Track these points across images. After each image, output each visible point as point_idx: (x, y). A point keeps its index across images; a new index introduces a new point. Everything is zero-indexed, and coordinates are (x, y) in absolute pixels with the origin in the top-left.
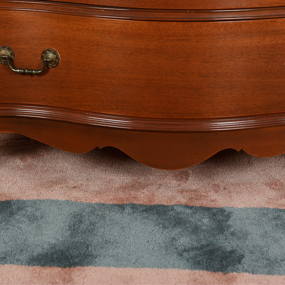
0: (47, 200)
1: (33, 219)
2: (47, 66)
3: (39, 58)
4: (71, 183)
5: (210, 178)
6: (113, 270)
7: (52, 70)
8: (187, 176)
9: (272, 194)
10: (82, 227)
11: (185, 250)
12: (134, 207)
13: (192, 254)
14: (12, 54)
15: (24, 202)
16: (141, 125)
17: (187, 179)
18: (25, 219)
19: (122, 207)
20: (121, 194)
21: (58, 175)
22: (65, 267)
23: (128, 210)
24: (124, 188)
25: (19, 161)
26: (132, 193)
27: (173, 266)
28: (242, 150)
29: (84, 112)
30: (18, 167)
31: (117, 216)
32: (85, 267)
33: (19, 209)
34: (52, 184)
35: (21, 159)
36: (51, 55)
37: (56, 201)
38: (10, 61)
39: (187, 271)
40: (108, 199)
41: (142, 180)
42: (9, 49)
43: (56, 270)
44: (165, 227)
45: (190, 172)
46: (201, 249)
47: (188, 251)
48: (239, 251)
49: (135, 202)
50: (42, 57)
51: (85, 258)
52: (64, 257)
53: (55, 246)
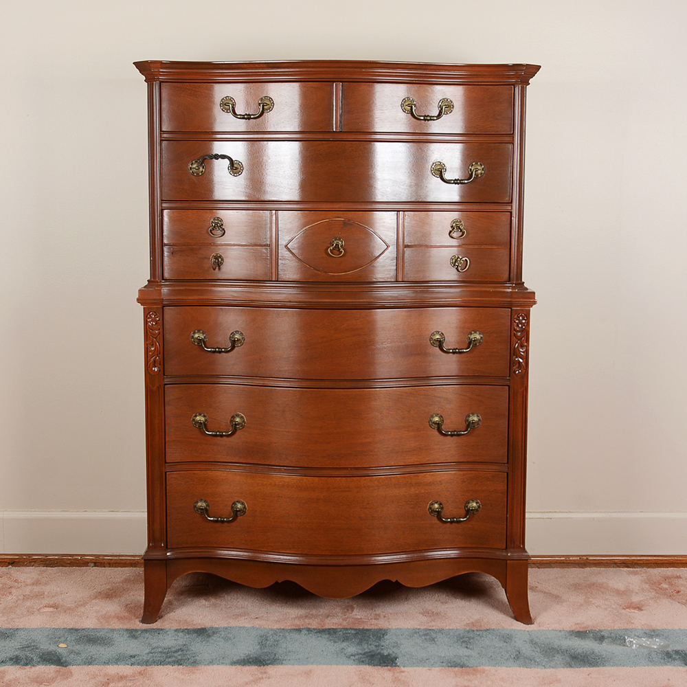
0: (236, 627)
1: (227, 639)
2: (236, 513)
3: (230, 508)
4: (253, 616)
5: (372, 609)
6: (296, 667)
7: (240, 518)
8: (353, 609)
9: (424, 619)
10: (268, 643)
11: (352, 655)
12: (309, 630)
13: (357, 657)
14: (207, 505)
15: (217, 628)
16: (314, 561)
17: (353, 611)
18: (221, 640)
19: (299, 630)
20: (297, 622)
21: (241, 611)
22: (260, 666)
23: (304, 632)
24: (300, 618)
25: (204, 601)
26: (306, 620)
27: (343, 664)
28: (397, 581)
29: (267, 552)
30: (204, 605)
31: (295, 636)
32: (276, 666)
33: (214, 633)
34: (237, 616)
35: (206, 600)
36: (239, 506)
37: (244, 627)
38: (205, 511)
39: (355, 666)
40: (288, 625)
41: (314, 612)
42: (205, 502)
43: (254, 668)
44: (335, 642)
45: (355, 606)
46: (364, 654)
47: (354, 656)
48: (394, 655)
49: (309, 627)
50: (232, 507)
51: (274, 661)
52: (257, 661)
53: (249, 655)
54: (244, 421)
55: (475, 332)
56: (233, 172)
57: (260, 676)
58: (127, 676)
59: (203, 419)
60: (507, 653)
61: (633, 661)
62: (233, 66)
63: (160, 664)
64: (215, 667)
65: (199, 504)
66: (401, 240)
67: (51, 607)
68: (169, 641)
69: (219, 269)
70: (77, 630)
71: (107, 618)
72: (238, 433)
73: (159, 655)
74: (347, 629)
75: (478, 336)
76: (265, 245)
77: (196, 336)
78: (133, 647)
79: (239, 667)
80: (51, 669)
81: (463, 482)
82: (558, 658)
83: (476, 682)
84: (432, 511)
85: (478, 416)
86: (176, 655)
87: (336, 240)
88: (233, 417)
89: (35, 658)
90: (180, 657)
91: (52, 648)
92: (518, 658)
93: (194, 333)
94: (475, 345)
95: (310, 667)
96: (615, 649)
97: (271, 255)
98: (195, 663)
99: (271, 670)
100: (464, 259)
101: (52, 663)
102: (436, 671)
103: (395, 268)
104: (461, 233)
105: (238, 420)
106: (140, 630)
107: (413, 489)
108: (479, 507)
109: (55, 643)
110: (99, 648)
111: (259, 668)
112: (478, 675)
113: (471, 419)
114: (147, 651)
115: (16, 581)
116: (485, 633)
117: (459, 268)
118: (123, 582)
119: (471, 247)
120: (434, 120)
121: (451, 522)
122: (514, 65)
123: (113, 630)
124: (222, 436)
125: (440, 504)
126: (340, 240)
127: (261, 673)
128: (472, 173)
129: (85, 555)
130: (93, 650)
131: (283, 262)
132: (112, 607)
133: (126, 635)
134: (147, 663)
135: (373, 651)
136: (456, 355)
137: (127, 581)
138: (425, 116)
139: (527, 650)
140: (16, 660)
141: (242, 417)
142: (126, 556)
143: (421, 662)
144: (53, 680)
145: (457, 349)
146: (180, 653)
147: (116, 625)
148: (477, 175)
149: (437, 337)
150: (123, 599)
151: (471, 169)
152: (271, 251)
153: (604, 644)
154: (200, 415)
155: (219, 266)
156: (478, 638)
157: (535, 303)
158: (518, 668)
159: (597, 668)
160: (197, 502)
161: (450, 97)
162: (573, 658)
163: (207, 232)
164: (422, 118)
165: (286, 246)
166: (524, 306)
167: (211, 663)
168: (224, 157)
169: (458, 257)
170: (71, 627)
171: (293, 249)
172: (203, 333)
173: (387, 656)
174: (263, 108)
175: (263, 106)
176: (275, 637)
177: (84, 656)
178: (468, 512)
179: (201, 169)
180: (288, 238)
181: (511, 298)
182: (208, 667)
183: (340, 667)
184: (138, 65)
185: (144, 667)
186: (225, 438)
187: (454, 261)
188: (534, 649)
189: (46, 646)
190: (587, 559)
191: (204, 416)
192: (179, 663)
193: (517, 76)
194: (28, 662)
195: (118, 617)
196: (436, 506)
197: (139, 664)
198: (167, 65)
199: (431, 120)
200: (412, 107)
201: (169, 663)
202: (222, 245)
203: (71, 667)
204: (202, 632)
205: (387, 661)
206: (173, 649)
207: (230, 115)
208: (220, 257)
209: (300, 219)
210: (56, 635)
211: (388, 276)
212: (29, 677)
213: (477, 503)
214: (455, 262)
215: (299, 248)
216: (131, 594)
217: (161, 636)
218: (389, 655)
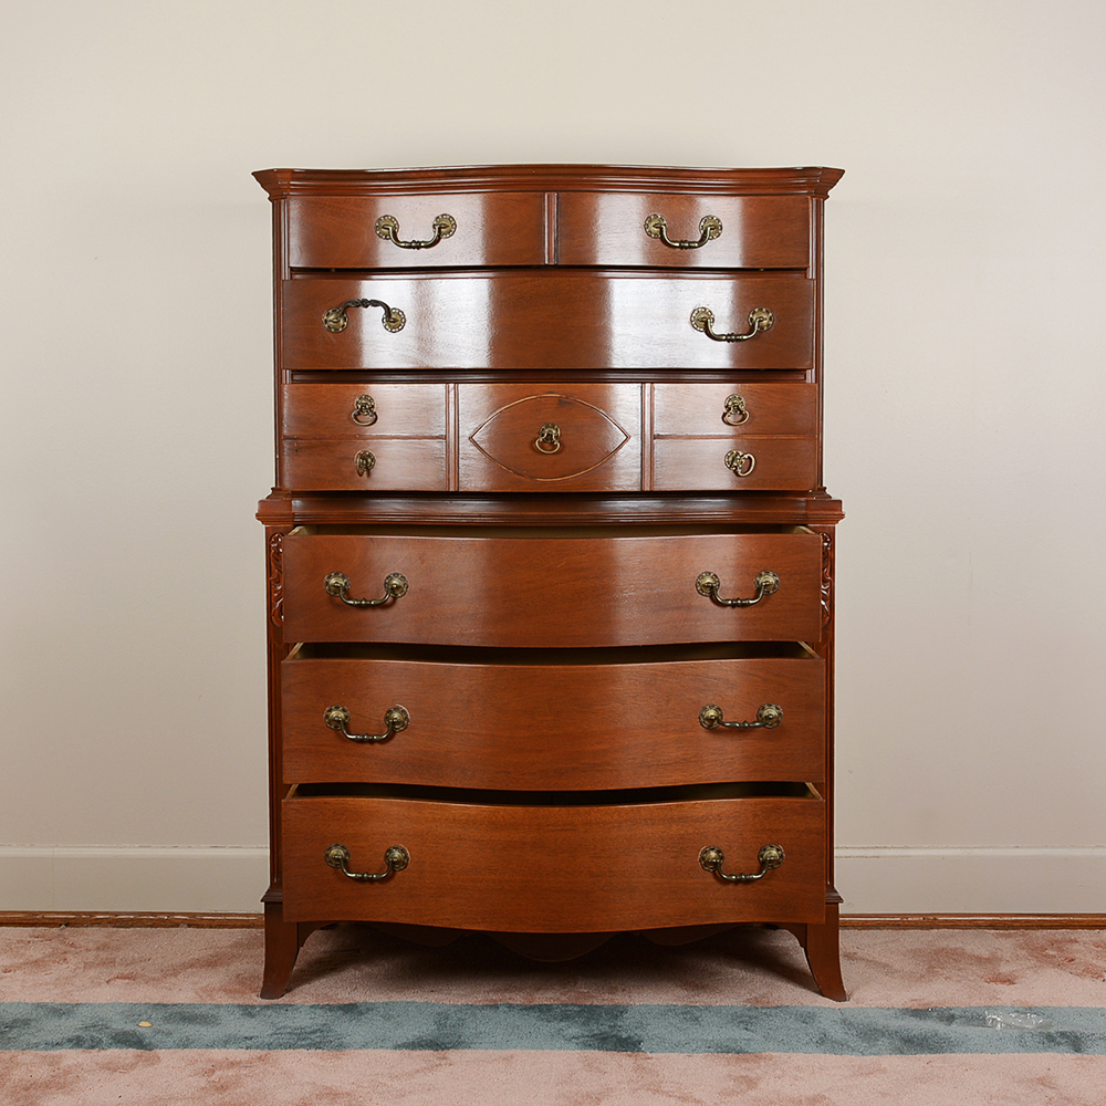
0: (402, 1003)
1: (387, 1017)
2: (393, 866)
3: (382, 859)
6: (491, 1051)
7: (399, 874)
9: (683, 993)
10: (449, 1022)
11: (574, 1038)
12: (510, 1006)
13: (581, 1040)
14: (346, 854)
15: (372, 1004)
17: (576, 983)
18: (379, 1018)
19: (496, 1007)
20: (493, 996)
22: (437, 1050)
23: (503, 1008)
24: (496, 991)
25: (353, 970)
27: (560, 1048)
31: (490, 1013)
33: (368, 1009)
35: (356, 970)
36: (397, 854)
37: (413, 1003)
38: (343, 863)
39: (579, 1051)
40: (479, 999)
42: (343, 848)
43: (427, 1052)
44: (549, 1021)
45: (579, 977)
46: (593, 1036)
47: (577, 1038)
48: (637, 1038)
49: (511, 1002)
50: (387, 857)
51: (458, 1044)
52: (435, 1045)
53: (421, 1037)
54: (406, 718)
55: (767, 573)
56: (390, 326)
57: (438, 1062)
58: (240, 1062)
59: (342, 715)
60: (807, 1035)
61: (997, 1046)
62: (397, 175)
63: (290, 1047)
64: (370, 1051)
65: (334, 852)
66: (647, 428)
67: (125, 978)
68: (303, 1020)
69: (369, 475)
70: (165, 1006)
71: (209, 991)
72: (398, 737)
73: (288, 1036)
74: (566, 1005)
75: (772, 580)
76: (437, 437)
77: (333, 581)
78: (248, 1027)
79: (406, 1052)
80: (129, 1054)
81: (756, 815)
82: (883, 1042)
83: (758, 1071)
84: (706, 863)
85: (777, 708)
86: (313, 1036)
87: (547, 427)
88: (390, 712)
89: (104, 1040)
90: (318, 1040)
91: (130, 1027)
92: (824, 1042)
93: (330, 577)
94: (767, 594)
95: (512, 1052)
96: (972, 1031)
97: (448, 451)
98: (341, 1046)
99: (452, 1054)
100: (746, 456)
101: (130, 1046)
102: (699, 1058)
103: (639, 470)
104: (741, 417)
105: (396, 715)
106: (259, 1006)
107: (674, 827)
108: (781, 856)
109: (134, 1021)
110: (198, 1027)
111: (435, 1053)
112: (762, 1063)
113: (765, 713)
114: (270, 1032)
115: (72, 945)
116: (773, 1012)
117: (739, 471)
118: (231, 946)
119: (757, 437)
120: (695, 247)
121: (737, 882)
122: (805, 168)
123: (218, 1006)
124: (372, 742)
125: (718, 852)
126: (553, 427)
127: (438, 1058)
128: (754, 325)
129: (174, 914)
130: (190, 1030)
131: (467, 462)
132: (216, 978)
133: (238, 1013)
134: (269, 1046)
135: (606, 1033)
136: (737, 609)
137: (238, 945)
138: (682, 242)
139: (837, 1033)
140: (77, 1042)
141: (404, 711)
142: (236, 915)
143: (676, 1047)
144: (133, 1066)
145: (738, 599)
146: (318, 1034)
147: (224, 1000)
148: (761, 328)
149: (708, 581)
150: (232, 968)
151: (752, 319)
152: (448, 446)
153: (954, 1026)
154: (337, 708)
155: (368, 471)
156: (764, 1017)
157: (842, 516)
158: (823, 1055)
159: (942, 1055)
160: (330, 849)
161: (717, 215)
162: (906, 1041)
163: (350, 419)
164: (677, 244)
165: (471, 438)
166: (827, 521)
167: (365, 1046)
168: (376, 303)
169: (738, 454)
170: (156, 1002)
171: (482, 442)
172: (343, 577)
173: (626, 1039)
174: (439, 231)
175: (440, 229)
176: (459, 1015)
177: (176, 1036)
178: (763, 864)
179: (342, 321)
180: (473, 426)
181: (807, 509)
182: (360, 1051)
183: (556, 1052)
184: (259, 176)
185: (266, 1051)
186: (377, 746)
187: (730, 459)
188: (847, 1030)
189: (119, 1025)
190: (935, 919)
191: (344, 711)
192: (317, 1046)
193: (809, 185)
194: (95, 1044)
195: (225, 990)
196: (713, 854)
197: (257, 1048)
198: (301, 176)
199: (690, 247)
200: (661, 229)
201: (302, 1046)
202: (373, 438)
203: (157, 1051)
204: (350, 1009)
205: (628, 1045)
206: (308, 1030)
207: (391, 243)
208: (370, 456)
209: (491, 396)
210: (134, 1012)
211: (628, 483)
212: (97, 1064)
213: (778, 850)
214: (733, 461)
215: (490, 441)
216: (244, 961)
217: (289, 1013)
218: (629, 1037)
